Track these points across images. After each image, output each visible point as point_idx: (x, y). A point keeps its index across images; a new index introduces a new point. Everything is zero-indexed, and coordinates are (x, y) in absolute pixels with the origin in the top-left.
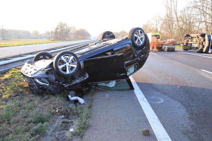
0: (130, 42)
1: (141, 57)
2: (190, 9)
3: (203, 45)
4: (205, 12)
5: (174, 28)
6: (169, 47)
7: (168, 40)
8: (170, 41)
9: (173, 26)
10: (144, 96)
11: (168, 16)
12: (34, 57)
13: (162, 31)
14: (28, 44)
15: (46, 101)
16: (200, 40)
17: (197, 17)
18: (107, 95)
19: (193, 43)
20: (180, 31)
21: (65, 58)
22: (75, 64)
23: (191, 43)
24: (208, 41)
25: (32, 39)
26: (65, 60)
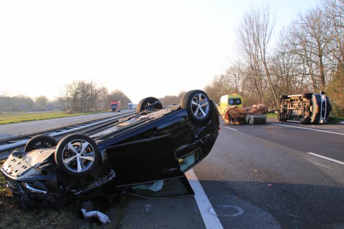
0: (186, 114)
1: (205, 138)
2: (286, 55)
3: (310, 111)
4: (309, 58)
5: (264, 86)
6: (256, 116)
7: (255, 106)
8: (258, 108)
9: (261, 83)
10: (210, 205)
11: (252, 68)
12: (25, 144)
13: (246, 92)
14: (28, 121)
15: (42, 221)
16: (305, 104)
17: (298, 67)
18: (148, 206)
19: (294, 109)
20: (273, 91)
21: (74, 146)
22: (91, 156)
23: (291, 108)
24: (317, 104)
25: (36, 111)
26: (74, 149)
